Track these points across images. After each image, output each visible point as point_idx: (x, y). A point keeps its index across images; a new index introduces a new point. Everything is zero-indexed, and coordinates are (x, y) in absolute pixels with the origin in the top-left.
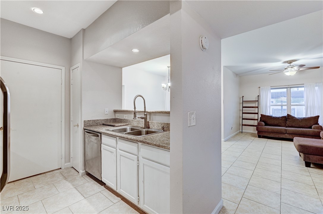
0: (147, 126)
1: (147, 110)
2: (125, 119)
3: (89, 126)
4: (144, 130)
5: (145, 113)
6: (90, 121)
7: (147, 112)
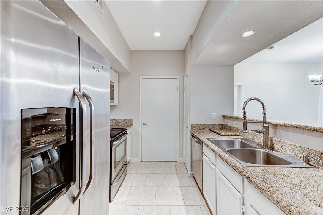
0: (269, 144)
1: (268, 120)
2: (235, 128)
3: (196, 130)
4: (262, 150)
5: (264, 124)
6: (197, 125)
7: (269, 123)
